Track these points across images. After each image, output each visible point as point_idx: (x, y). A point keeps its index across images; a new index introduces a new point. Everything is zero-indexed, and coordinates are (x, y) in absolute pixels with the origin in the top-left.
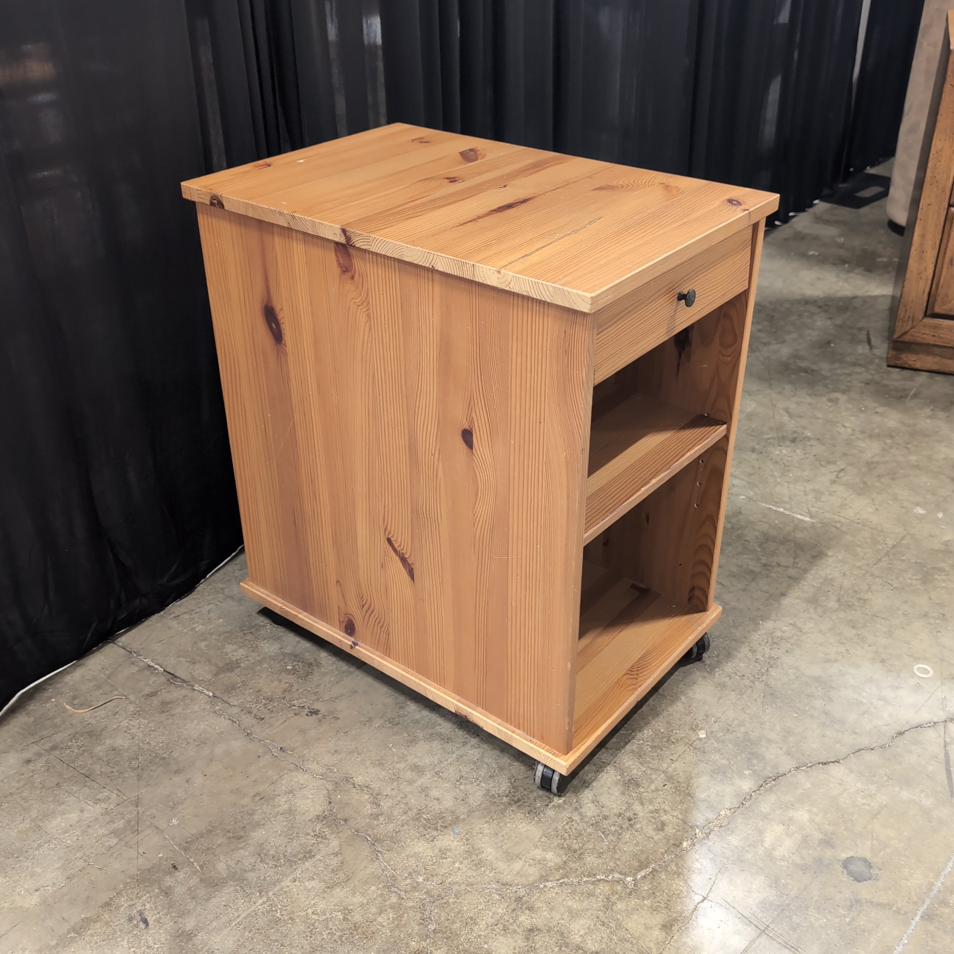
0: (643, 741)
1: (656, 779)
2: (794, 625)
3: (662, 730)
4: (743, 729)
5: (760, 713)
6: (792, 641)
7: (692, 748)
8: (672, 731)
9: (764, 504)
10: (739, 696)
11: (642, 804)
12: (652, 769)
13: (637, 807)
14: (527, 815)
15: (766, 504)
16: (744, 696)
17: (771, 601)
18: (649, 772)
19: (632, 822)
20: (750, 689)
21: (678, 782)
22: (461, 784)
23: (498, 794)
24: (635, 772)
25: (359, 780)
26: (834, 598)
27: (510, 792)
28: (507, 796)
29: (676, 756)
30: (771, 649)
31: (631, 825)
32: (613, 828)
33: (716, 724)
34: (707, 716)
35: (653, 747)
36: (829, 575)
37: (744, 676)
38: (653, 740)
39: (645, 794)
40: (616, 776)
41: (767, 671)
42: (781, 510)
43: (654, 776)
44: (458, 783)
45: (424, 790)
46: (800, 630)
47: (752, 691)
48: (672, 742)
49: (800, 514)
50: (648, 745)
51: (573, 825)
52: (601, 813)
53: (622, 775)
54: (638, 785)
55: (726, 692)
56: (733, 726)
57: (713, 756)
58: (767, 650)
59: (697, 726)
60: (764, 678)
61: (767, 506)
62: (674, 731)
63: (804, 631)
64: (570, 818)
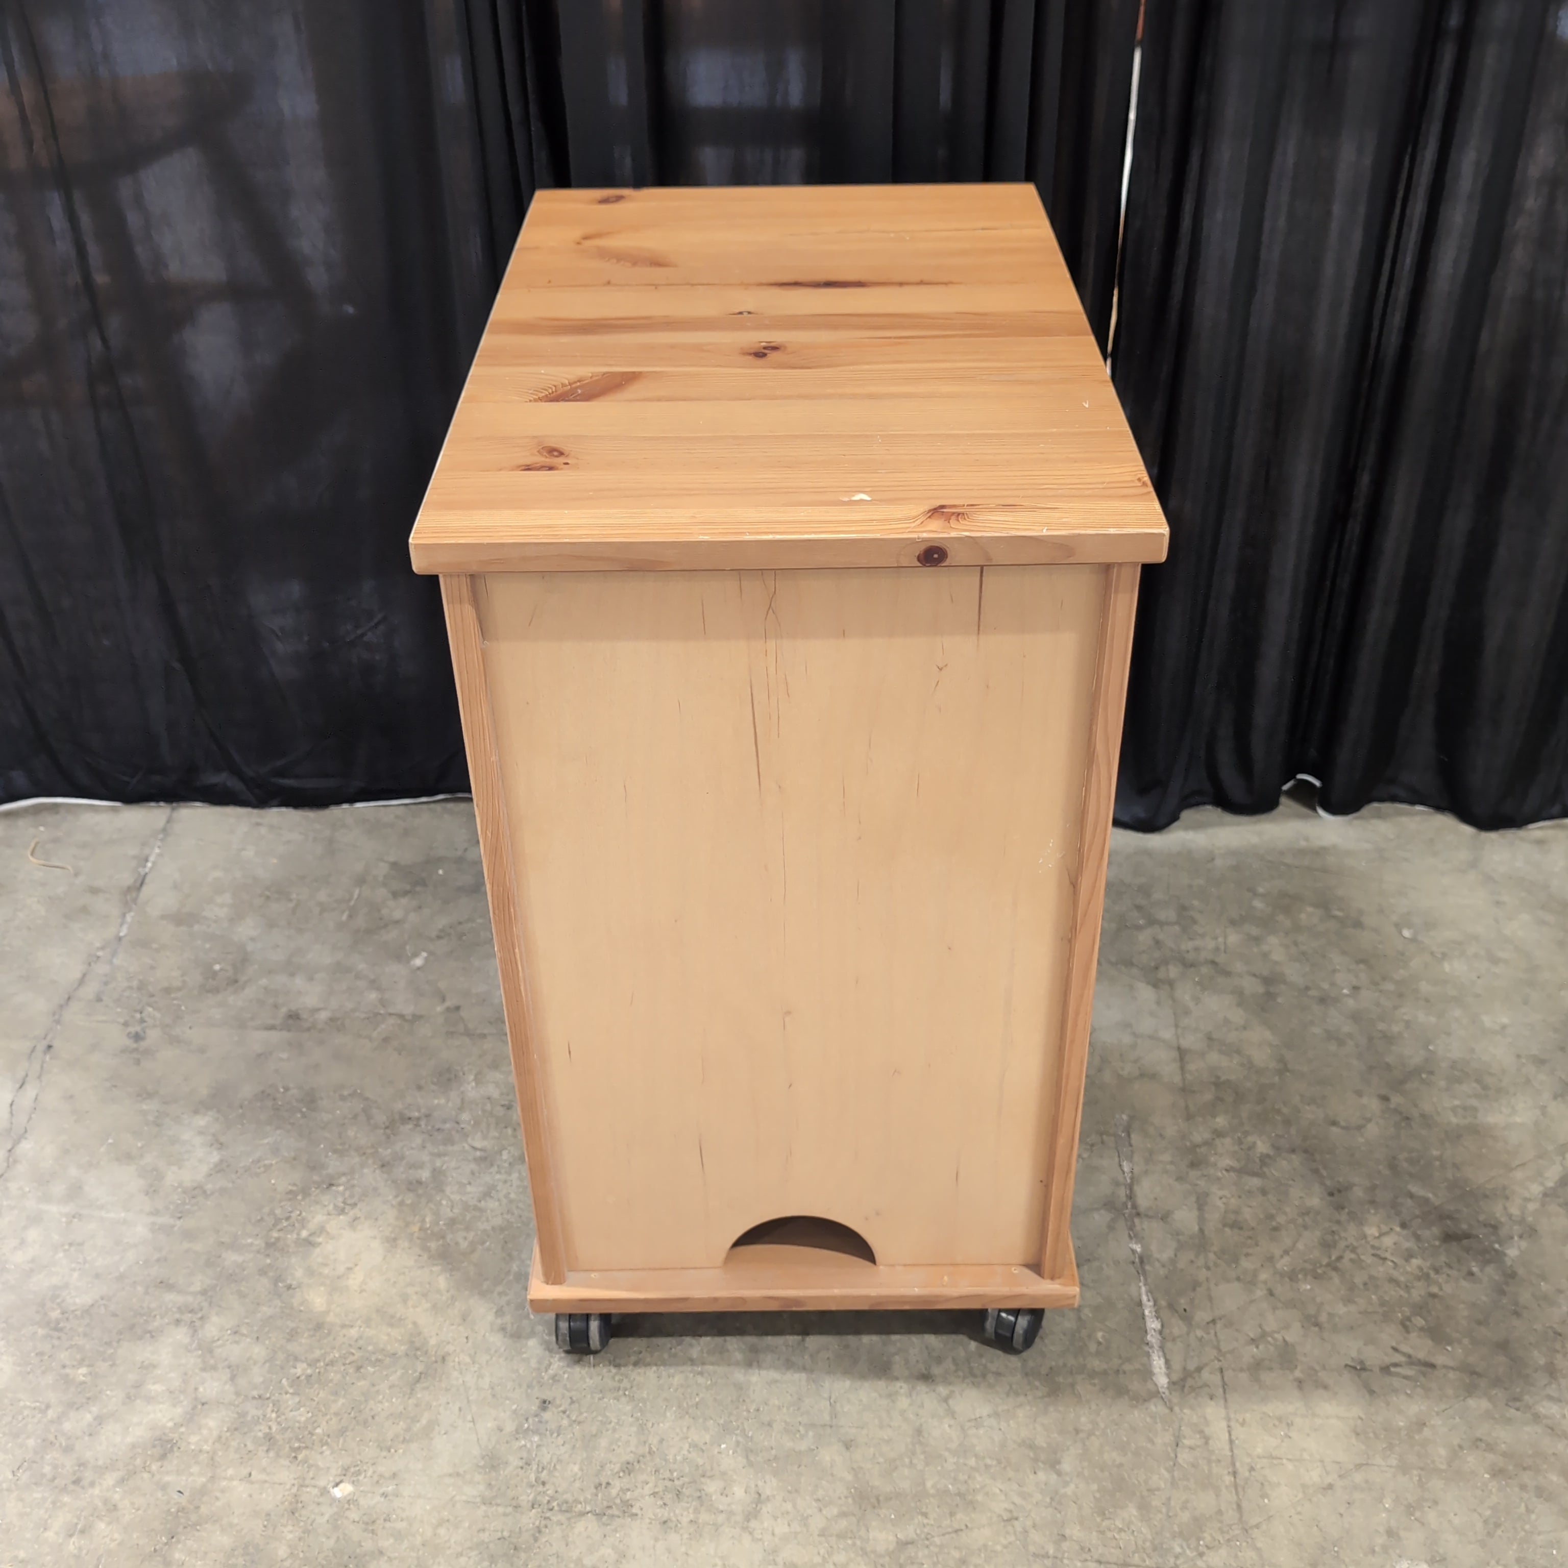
0: (278, 1417)
1: (191, 1474)
2: (759, 1499)
3: (319, 1431)
4: (386, 1543)
5: (448, 1552)
6: (704, 1517)
7: (294, 1490)
8: (327, 1444)
9: (1143, 1289)
10: (478, 1500)
11: (122, 1481)
12: (212, 1459)
13: (110, 1480)
14: (33, 1354)
15: (1150, 1291)
16: (484, 1508)
17: (811, 1434)
18: (203, 1457)
19: (71, 1487)
20: (510, 1510)
21: (198, 1508)
22: (65, 1251)
23: (63, 1301)
24: (194, 1439)
25: (26, 1146)
26: (909, 1532)
27: (73, 1311)
28: (63, 1313)
29: (263, 1477)
30: (654, 1494)
31: (64, 1490)
32: (47, 1469)
33: (378, 1498)
34: (394, 1475)
35: (269, 1438)
36: (987, 1494)
37: (544, 1484)
38: (286, 1429)
39: (146, 1475)
40: (171, 1419)
41: (583, 1514)
42: (1153, 1324)
43: (195, 1469)
44: (66, 1247)
45: (36, 1219)
46: (752, 1514)
47: (505, 1515)
48: (296, 1458)
49: (1167, 1362)
50: (270, 1428)
51: (33, 1417)
52: (77, 1438)
53: (178, 1425)
54: (163, 1457)
55: (478, 1477)
56: (388, 1525)
57: (290, 1528)
58: (648, 1489)
59: (358, 1473)
60: (556, 1517)
61: (1144, 1298)
62: (325, 1448)
63: (753, 1524)
64: (48, 1407)
